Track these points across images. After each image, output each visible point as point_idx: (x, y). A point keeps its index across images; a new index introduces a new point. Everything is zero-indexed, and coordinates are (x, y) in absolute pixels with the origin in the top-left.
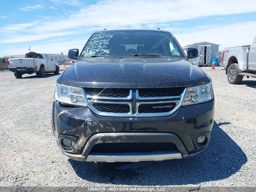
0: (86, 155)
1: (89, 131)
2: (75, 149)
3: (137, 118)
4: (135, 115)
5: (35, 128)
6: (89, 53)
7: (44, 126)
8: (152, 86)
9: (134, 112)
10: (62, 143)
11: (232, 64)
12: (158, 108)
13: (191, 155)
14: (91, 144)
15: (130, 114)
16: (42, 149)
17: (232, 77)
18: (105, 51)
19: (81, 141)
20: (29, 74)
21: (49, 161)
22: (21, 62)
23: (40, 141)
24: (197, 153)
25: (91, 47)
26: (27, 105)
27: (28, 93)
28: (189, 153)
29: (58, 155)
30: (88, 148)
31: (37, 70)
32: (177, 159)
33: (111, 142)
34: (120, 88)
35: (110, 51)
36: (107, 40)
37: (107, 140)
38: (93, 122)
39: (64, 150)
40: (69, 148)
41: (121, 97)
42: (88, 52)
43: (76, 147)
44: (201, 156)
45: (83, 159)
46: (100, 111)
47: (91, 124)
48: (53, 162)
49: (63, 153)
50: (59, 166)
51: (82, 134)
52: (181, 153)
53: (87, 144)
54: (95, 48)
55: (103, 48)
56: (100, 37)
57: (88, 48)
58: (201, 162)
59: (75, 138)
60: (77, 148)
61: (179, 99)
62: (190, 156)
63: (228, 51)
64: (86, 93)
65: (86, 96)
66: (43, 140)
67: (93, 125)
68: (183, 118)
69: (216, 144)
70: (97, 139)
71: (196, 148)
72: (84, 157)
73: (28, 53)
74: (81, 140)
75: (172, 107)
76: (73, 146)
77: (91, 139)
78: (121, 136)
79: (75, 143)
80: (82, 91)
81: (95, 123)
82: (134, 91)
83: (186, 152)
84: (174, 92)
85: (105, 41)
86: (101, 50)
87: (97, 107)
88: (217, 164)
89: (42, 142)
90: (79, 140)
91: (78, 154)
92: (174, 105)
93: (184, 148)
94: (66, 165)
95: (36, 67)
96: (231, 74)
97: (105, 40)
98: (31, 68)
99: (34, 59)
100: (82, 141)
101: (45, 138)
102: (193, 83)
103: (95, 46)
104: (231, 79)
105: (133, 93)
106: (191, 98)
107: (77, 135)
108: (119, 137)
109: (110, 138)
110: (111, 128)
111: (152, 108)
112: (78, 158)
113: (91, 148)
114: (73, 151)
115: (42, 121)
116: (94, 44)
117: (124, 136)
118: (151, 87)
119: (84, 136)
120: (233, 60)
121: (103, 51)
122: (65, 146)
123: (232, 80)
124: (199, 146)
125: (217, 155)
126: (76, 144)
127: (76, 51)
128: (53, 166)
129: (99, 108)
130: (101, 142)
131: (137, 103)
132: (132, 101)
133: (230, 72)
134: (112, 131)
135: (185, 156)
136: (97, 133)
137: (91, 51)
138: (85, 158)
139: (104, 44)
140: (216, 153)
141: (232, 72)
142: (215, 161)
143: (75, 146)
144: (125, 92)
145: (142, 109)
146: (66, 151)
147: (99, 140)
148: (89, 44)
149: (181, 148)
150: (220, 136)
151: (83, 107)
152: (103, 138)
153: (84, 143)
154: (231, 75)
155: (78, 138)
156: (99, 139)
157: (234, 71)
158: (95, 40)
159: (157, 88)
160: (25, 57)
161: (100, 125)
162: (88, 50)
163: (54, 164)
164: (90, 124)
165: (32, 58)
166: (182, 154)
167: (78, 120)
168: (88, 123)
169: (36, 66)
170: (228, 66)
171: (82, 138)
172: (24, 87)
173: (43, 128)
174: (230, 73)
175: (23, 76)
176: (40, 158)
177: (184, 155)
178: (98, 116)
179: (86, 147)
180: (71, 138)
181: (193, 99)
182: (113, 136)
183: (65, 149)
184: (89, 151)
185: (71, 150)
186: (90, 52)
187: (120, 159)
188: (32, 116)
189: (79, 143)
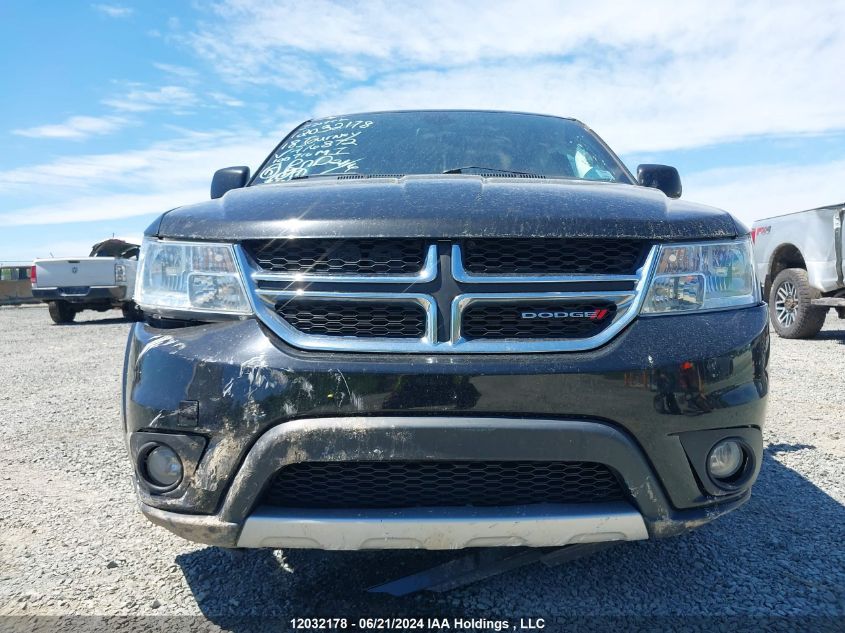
0: (239, 519)
1: (252, 411)
2: (194, 490)
3: (456, 357)
4: (448, 346)
5: (75, 455)
6: (285, 172)
7: (109, 450)
8: (518, 229)
9: (442, 335)
10: (144, 470)
11: (783, 272)
12: (545, 322)
13: (689, 524)
14: (259, 466)
15: (426, 342)
16: (81, 520)
17: (785, 313)
18: (341, 164)
19: (221, 454)
20: (100, 310)
21: (98, 561)
22: (75, 271)
23: (80, 496)
24: (712, 516)
25: (292, 156)
26: (67, 390)
27: (82, 359)
28: (679, 513)
29: (139, 541)
30: (248, 481)
31: (124, 296)
32: (629, 539)
33: (343, 457)
34: (388, 236)
35: (358, 164)
36: (350, 135)
37: (327, 449)
38: (273, 373)
39: (149, 499)
40: (171, 490)
41: (393, 272)
42: (282, 170)
43: (198, 483)
44: (719, 553)
45: (225, 533)
46: (305, 331)
47: (265, 382)
48: (112, 565)
49: (146, 513)
50: (134, 579)
51: (223, 424)
52: (642, 514)
53: (243, 467)
54: (305, 158)
55: (335, 157)
56: (328, 126)
57: (283, 159)
58: (720, 570)
59: (194, 445)
60: (203, 486)
61: (630, 286)
62: (683, 526)
63: (769, 229)
64: (249, 263)
65: (248, 275)
66: (96, 493)
67: (273, 385)
68: (650, 359)
69: (771, 513)
70: (286, 441)
71: (706, 494)
72: (227, 524)
73: (101, 244)
74: (217, 449)
75: (600, 317)
76: (188, 477)
77: (261, 445)
78: (388, 430)
79: (194, 466)
80: (233, 257)
81: (281, 374)
82: (444, 246)
83: (663, 509)
84: (610, 258)
85: (344, 138)
86: (330, 162)
87: (294, 316)
88: (786, 579)
89: (91, 498)
90: (213, 450)
91: (205, 514)
92: (610, 310)
93: (657, 489)
94: (164, 576)
95: (121, 287)
96: (782, 305)
97: (345, 135)
98: (106, 290)
99: (118, 261)
100: (224, 453)
101: (105, 486)
102: (682, 229)
103: (308, 151)
104: (785, 321)
105: (438, 258)
106: (676, 292)
107: (202, 431)
108: (377, 437)
109: (343, 439)
110: (347, 395)
111: (520, 317)
112: (203, 531)
113: (258, 487)
114: (186, 501)
115: (108, 433)
116: (304, 147)
117: (399, 430)
118: (514, 234)
119: (230, 431)
120: (788, 258)
121: (336, 165)
122: (154, 484)
123: (787, 326)
124: (720, 488)
125: (782, 547)
126: (197, 468)
127: (240, 172)
128: (108, 579)
129: (301, 321)
130: (303, 456)
131: (457, 298)
132: (438, 289)
133: (779, 299)
134: (348, 409)
135: (660, 527)
136: (286, 419)
137: (290, 165)
138: (233, 528)
139: (340, 146)
140: (775, 541)
141: (784, 299)
142: (780, 568)
143: (196, 478)
144: (408, 253)
145: (478, 323)
146: (158, 501)
147: (295, 449)
148: (286, 149)
149: (645, 487)
150: (780, 487)
151: (236, 318)
152: (311, 441)
153: (233, 462)
154: (784, 309)
155: (207, 443)
156: (295, 443)
157: (791, 293)
158: (308, 135)
159: (537, 240)
160: (92, 255)
161: (298, 385)
162: (280, 165)
163: (116, 574)
164: (259, 382)
165: (112, 258)
166: (649, 521)
167: (209, 365)
168: (251, 376)
169: (122, 284)
170: (771, 278)
171: (225, 441)
172: (75, 346)
173: (103, 455)
174: (781, 302)
175: (79, 317)
176: (63, 550)
177: (655, 520)
178: (293, 352)
179: (239, 479)
180: (181, 443)
181: (681, 296)
182: (352, 431)
183: (154, 493)
184: (251, 498)
185: (177, 496)
186: (287, 170)
187: (383, 535)
188: (74, 419)
189: (212, 465)
